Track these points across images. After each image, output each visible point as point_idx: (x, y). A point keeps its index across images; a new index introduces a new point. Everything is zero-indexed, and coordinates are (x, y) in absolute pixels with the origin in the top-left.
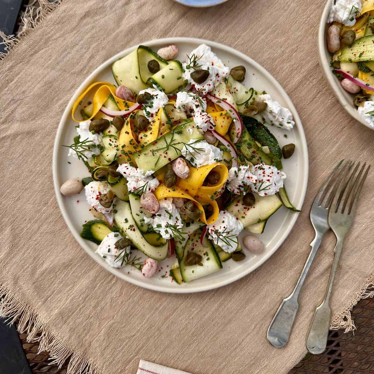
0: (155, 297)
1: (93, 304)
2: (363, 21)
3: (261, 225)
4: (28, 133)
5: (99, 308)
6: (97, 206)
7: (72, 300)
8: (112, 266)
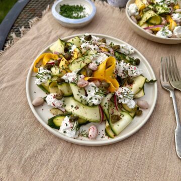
0: (102, 153)
1: (63, 171)
2: (141, 12)
3: (142, 92)
4: (11, 86)
5: (68, 173)
6: (55, 102)
7: (49, 172)
8: (70, 136)
